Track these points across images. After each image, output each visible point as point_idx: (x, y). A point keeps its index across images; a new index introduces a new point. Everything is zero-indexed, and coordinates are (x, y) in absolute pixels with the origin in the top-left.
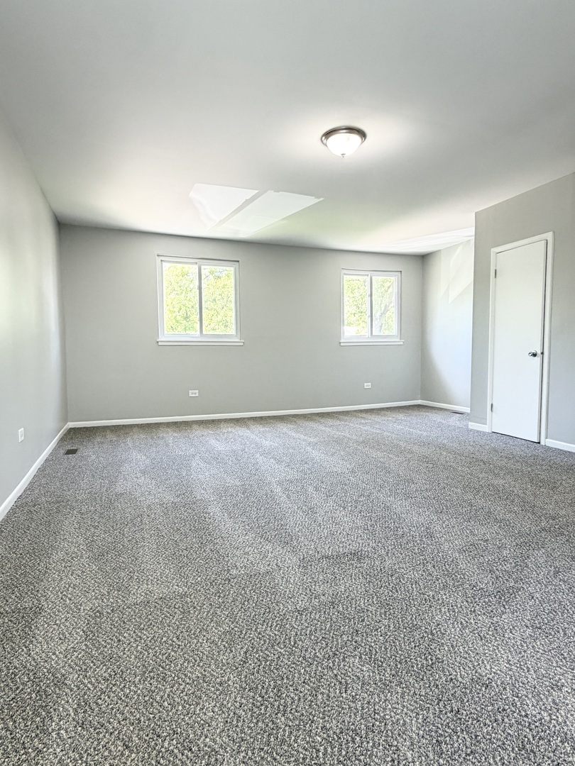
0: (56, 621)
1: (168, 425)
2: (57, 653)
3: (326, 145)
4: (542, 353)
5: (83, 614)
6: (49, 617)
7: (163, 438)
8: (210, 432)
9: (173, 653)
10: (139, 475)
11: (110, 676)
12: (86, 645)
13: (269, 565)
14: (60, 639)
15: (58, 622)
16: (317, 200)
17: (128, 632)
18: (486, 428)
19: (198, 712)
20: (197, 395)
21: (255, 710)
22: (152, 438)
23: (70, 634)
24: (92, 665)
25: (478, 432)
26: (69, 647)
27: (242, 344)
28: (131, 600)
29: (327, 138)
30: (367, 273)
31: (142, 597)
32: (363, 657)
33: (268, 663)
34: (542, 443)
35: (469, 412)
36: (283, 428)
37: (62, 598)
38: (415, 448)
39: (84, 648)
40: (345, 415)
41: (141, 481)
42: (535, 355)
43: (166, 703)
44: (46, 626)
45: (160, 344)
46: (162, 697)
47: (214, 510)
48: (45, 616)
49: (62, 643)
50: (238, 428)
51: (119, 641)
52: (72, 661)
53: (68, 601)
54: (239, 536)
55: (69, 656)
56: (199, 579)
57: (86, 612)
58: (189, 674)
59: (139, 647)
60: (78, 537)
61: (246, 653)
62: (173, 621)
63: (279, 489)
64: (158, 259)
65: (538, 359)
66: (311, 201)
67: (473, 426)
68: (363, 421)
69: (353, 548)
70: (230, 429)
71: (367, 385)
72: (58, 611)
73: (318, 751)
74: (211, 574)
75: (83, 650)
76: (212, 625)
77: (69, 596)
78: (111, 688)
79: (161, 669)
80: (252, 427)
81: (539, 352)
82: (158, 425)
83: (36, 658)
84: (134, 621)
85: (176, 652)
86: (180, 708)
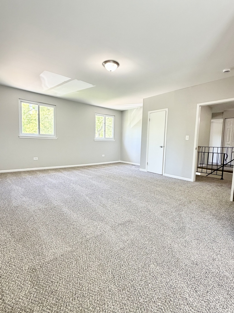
0: (12, 279)
1: (25, 172)
2: (21, 297)
3: (104, 66)
4: (164, 147)
5: (26, 272)
6: (7, 278)
7: (25, 178)
8: (46, 175)
9: (81, 282)
10: (22, 196)
11: (57, 302)
12: (35, 289)
13: (100, 231)
14: (19, 289)
15: (13, 280)
16: (93, 86)
17: (54, 276)
18: (145, 170)
19: (107, 308)
20: (37, 159)
21: (130, 299)
22: (19, 178)
23: (23, 284)
24: (44, 299)
25: (143, 172)
26: (27, 292)
27: (57, 139)
28: (47, 259)
29: (105, 64)
30: (103, 115)
31: (52, 257)
32: (155, 263)
33: (123, 275)
34: (163, 175)
35: (140, 165)
36: (77, 172)
37: (9, 266)
38: (127, 178)
39: (35, 290)
40: (97, 166)
41: (24, 199)
42: (162, 147)
43: (90, 308)
44: (7, 283)
45: (20, 137)
46: (87, 305)
47: (65, 209)
48: (4, 278)
49: (21, 291)
50: (57, 173)
51: (52, 282)
52: (32, 300)
53: (14, 267)
54: (82, 220)
55: (29, 298)
56: (75, 242)
57: (27, 270)
58: (94, 290)
59: (64, 283)
60: (3, 231)
61: (112, 273)
62: (73, 265)
63: (88, 198)
64: (19, 101)
65: (162, 148)
66: (90, 86)
67: (141, 169)
68: (104, 169)
69: (127, 219)
70: (54, 173)
71: (103, 156)
72: (11, 274)
73: (162, 309)
74: (78, 239)
75: (35, 292)
76: (91, 263)
77: (13, 264)
78: (60, 308)
79: (80, 291)
80: (64, 172)
81: (163, 146)
82: (20, 172)
83: (10, 303)
84: (54, 270)
85: (82, 280)
86: (98, 308)
